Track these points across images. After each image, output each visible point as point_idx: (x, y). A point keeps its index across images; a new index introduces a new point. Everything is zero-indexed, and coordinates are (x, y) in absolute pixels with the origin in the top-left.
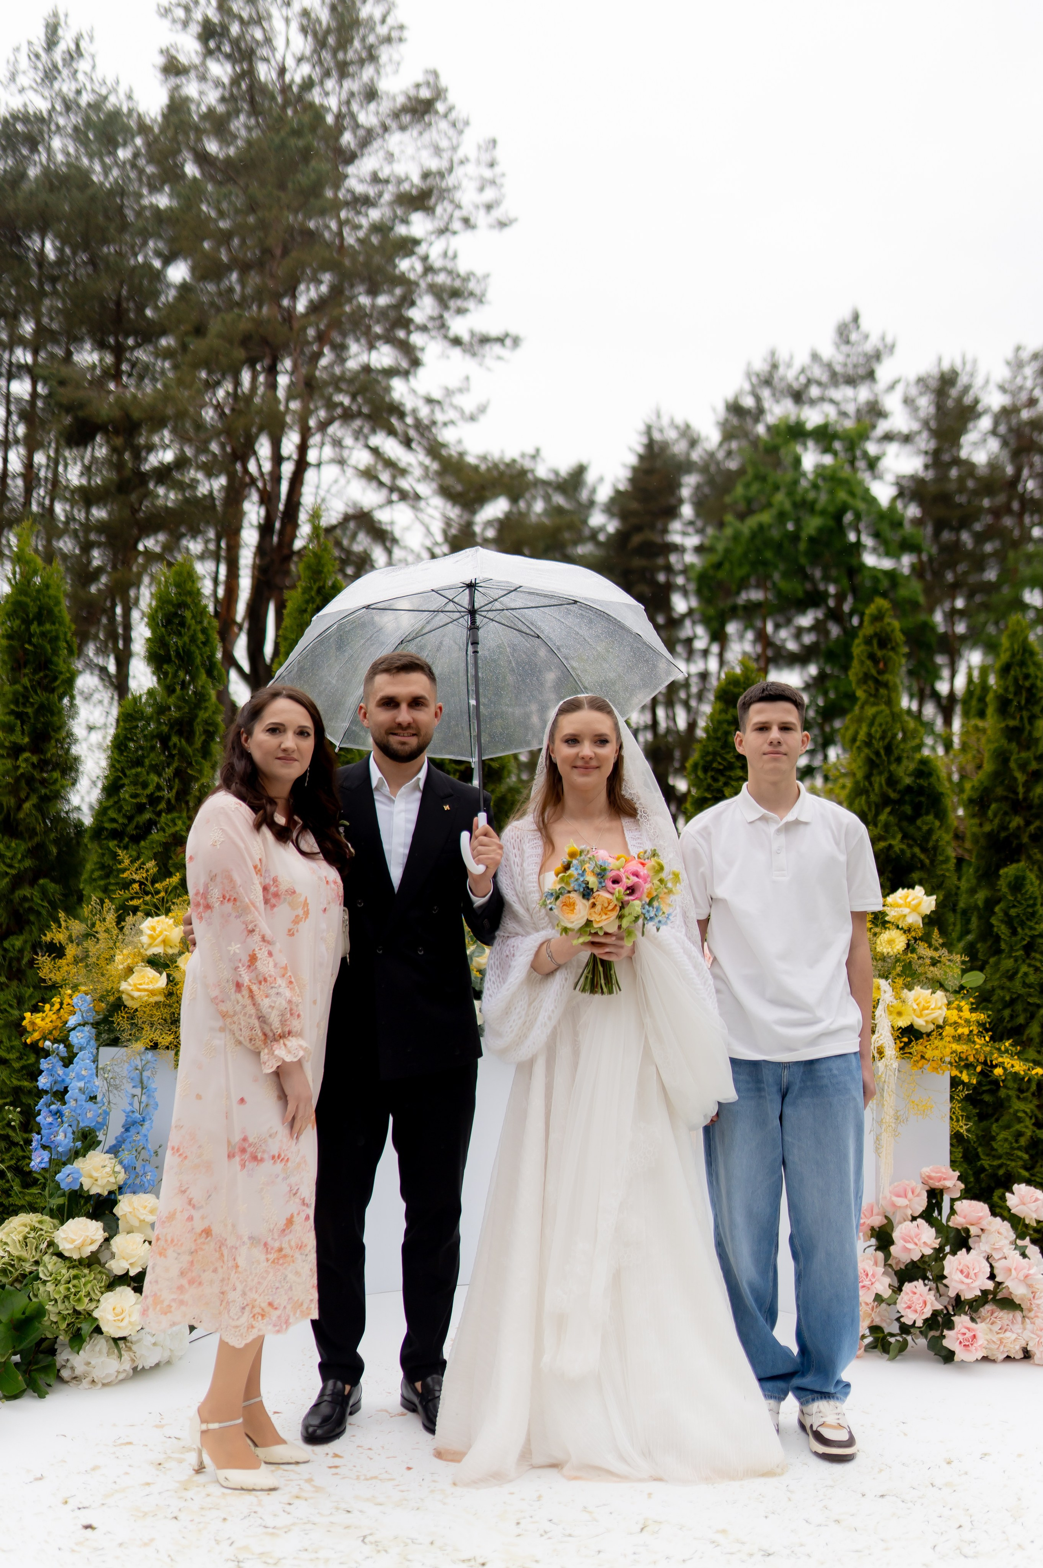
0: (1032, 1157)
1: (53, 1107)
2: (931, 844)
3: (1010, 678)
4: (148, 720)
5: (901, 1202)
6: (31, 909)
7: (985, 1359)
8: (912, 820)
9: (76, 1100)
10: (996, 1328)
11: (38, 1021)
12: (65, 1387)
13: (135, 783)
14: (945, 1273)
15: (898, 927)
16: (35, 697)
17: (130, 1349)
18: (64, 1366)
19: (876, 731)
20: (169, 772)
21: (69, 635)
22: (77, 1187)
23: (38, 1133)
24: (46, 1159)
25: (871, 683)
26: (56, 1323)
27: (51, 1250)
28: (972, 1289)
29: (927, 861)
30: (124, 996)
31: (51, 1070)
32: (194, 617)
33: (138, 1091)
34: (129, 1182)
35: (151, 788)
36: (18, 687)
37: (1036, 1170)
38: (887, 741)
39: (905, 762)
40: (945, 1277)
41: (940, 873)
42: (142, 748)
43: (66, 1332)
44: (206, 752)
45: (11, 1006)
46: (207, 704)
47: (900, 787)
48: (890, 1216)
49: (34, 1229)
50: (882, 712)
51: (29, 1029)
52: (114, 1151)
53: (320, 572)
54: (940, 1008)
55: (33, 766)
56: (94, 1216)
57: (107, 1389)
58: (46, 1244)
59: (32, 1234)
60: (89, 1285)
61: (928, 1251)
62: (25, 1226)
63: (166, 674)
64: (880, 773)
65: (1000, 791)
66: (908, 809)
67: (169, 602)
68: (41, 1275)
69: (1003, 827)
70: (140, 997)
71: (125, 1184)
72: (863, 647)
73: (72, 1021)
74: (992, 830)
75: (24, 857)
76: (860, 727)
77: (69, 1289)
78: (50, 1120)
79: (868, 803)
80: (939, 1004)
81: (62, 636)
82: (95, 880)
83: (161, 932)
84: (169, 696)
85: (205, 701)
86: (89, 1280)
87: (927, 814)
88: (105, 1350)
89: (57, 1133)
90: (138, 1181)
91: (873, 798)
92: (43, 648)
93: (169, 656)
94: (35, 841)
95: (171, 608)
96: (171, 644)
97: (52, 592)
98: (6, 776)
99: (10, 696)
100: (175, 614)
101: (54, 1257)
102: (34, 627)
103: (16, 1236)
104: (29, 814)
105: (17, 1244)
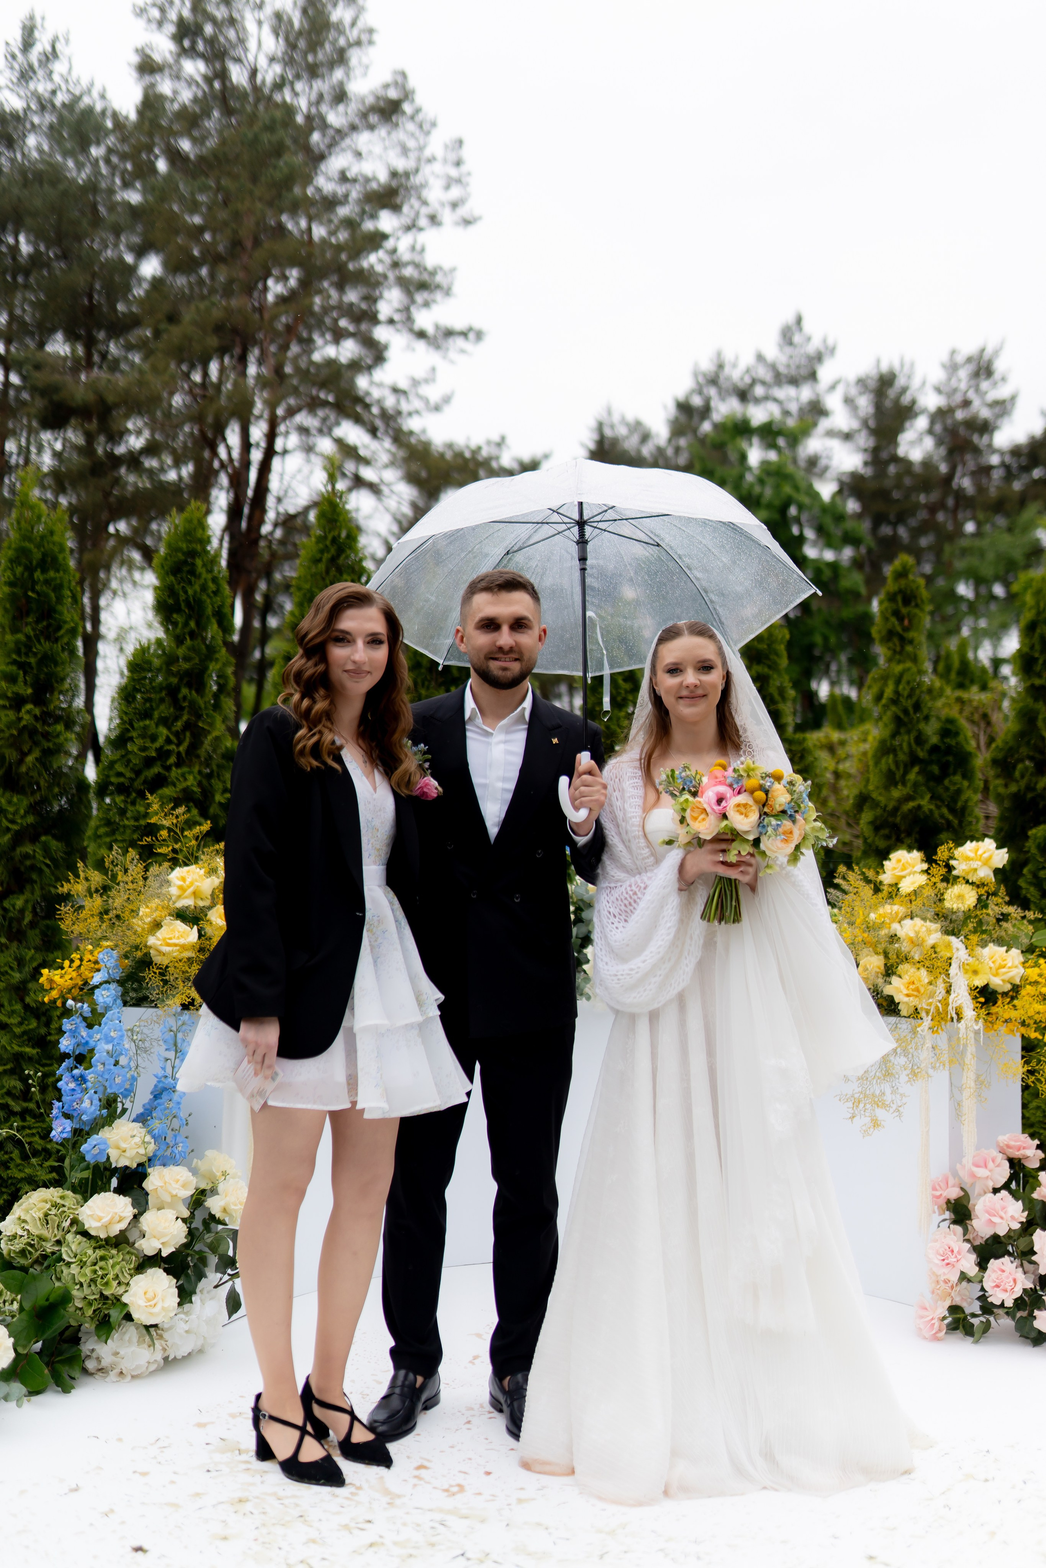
1: (76, 1072)
2: (959, 804)
3: (1037, 635)
4: (159, 670)
5: (981, 1172)
6: (33, 868)
8: (939, 780)
9: (104, 1064)
11: (57, 978)
12: (89, 1379)
13: (143, 736)
14: (1036, 1249)
15: (967, 882)
16: (38, 646)
18: (88, 1357)
19: (904, 689)
20: (179, 725)
21: (73, 584)
22: (103, 1160)
23: (59, 1100)
24: (68, 1129)
25: (896, 640)
26: (81, 1309)
27: (74, 1229)
29: (956, 822)
30: (153, 952)
31: (75, 1032)
32: (204, 565)
33: (171, 1055)
34: (159, 1153)
35: (160, 741)
36: (20, 636)
38: (914, 699)
39: (933, 721)
40: (1036, 1254)
42: (149, 700)
43: (92, 1319)
44: (217, 707)
45: (11, 968)
46: (217, 656)
47: (928, 746)
48: (968, 1188)
49: (55, 1205)
50: (909, 669)
51: (47, 986)
52: (142, 1119)
53: (336, 521)
54: (1018, 967)
55: (36, 718)
56: (120, 1191)
57: (137, 1382)
58: (69, 1221)
59: (54, 1211)
60: (118, 1267)
61: (1016, 1226)
62: (46, 1202)
63: (175, 624)
64: (909, 732)
65: (1024, 751)
66: (935, 769)
67: (178, 550)
68: (65, 1256)
69: (1030, 788)
70: (169, 953)
71: (155, 1155)
72: (885, 604)
73: (97, 978)
74: (1019, 791)
75: (27, 812)
76: (885, 684)
77: (95, 1272)
78: (72, 1085)
79: (897, 763)
80: (1016, 963)
81: (66, 584)
82: (100, 837)
83: (192, 883)
84: (178, 647)
85: (215, 652)
86: (118, 1261)
87: (954, 773)
88: (135, 1339)
89: (81, 1101)
90: (168, 1153)
91: (902, 757)
92: (46, 595)
93: (180, 605)
94: (38, 797)
95: (181, 556)
96: (181, 593)
97: (56, 538)
98: (9, 727)
99: (12, 645)
100: (185, 562)
101: (78, 1236)
102: (38, 575)
103: (35, 1214)
104: (32, 768)
105: (37, 1222)
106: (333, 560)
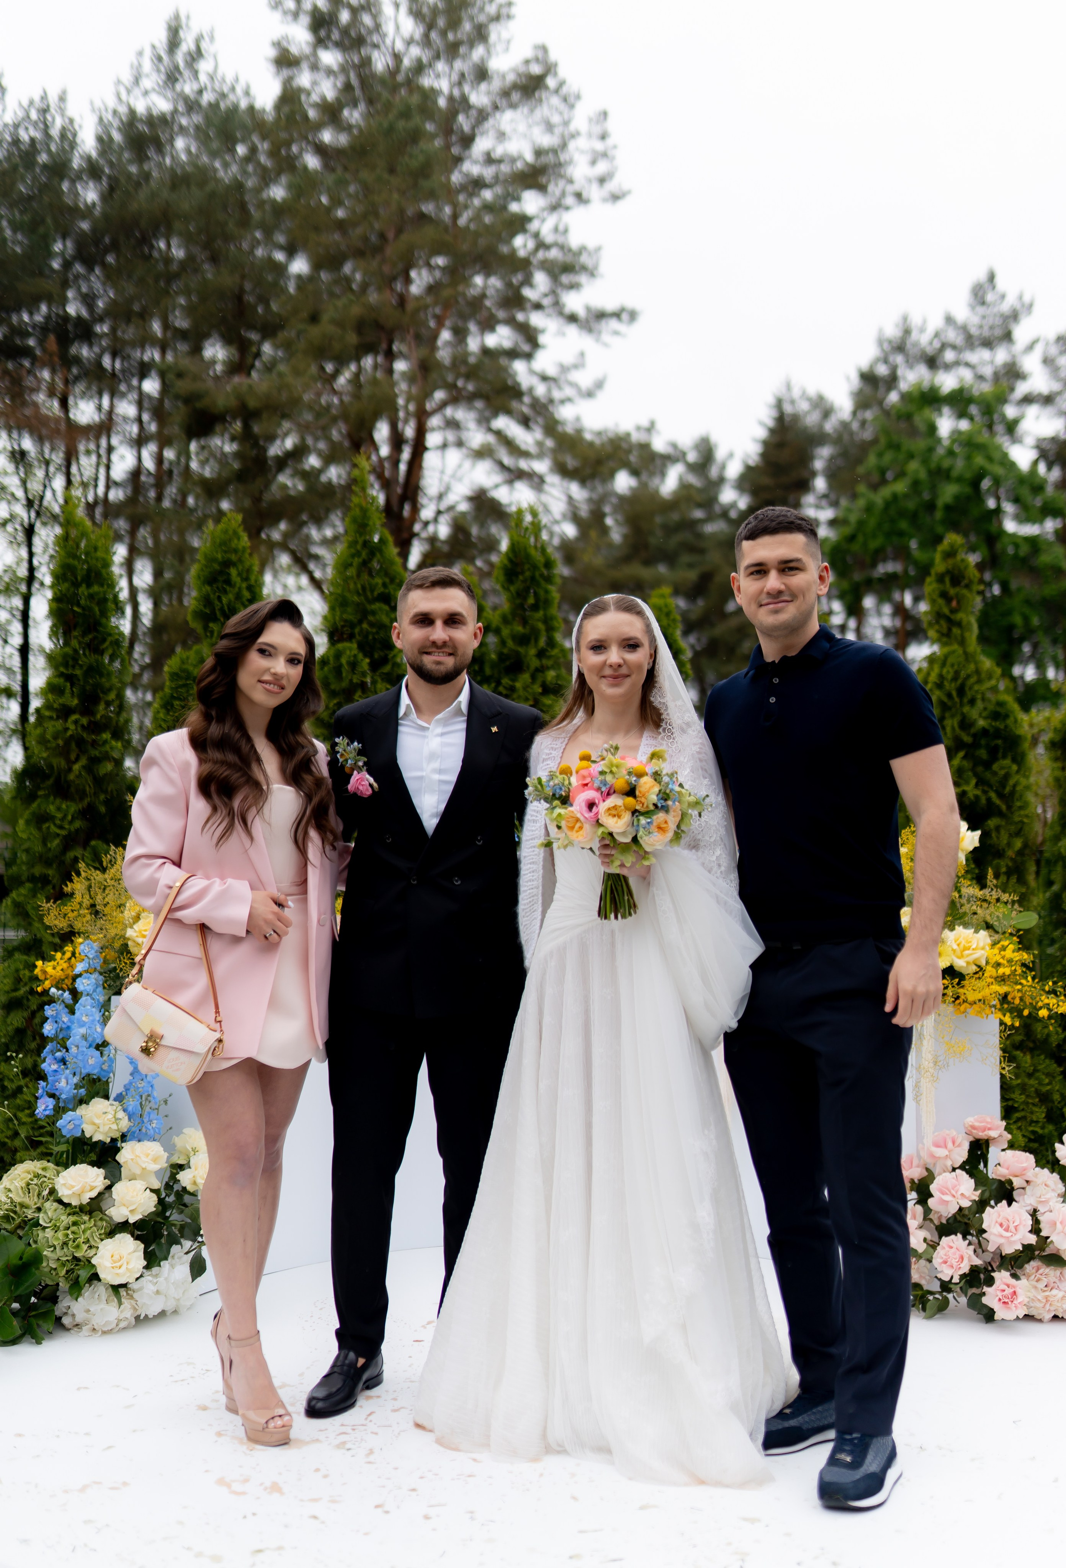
1: (58, 1054)
2: (1008, 789)
5: (941, 1152)
7: (1028, 1317)
8: (988, 765)
9: (77, 1046)
10: (1041, 1285)
11: (49, 970)
12: (65, 1334)
14: (984, 1226)
16: (85, 659)
17: (132, 1297)
18: (66, 1314)
19: (949, 673)
22: (79, 1134)
23: (44, 1080)
24: (51, 1107)
25: (943, 623)
26: (55, 1269)
27: (52, 1197)
28: (1011, 1243)
29: (1004, 807)
30: (130, 943)
31: (57, 1017)
32: (239, 574)
34: (134, 1129)
36: (67, 650)
38: (959, 682)
39: (980, 704)
40: (984, 1231)
41: (1017, 819)
43: (66, 1279)
47: (973, 731)
48: (931, 1167)
49: (38, 1176)
50: (954, 652)
51: (41, 977)
52: (120, 1098)
53: (367, 526)
54: (983, 948)
55: (84, 727)
56: (96, 1163)
57: (108, 1337)
58: (47, 1190)
59: (35, 1181)
60: (89, 1232)
61: (966, 1204)
62: (29, 1173)
64: (953, 716)
66: (983, 753)
67: (216, 560)
68: (41, 1222)
71: (128, 1131)
72: (935, 585)
73: (80, 968)
75: (74, 818)
76: (931, 668)
77: (67, 1235)
78: (54, 1067)
80: (981, 944)
81: (111, 598)
86: (89, 1226)
87: (1004, 757)
88: (104, 1297)
89: (61, 1080)
90: (143, 1129)
92: (90, 609)
93: (215, 614)
94: (86, 802)
95: (216, 567)
96: (216, 602)
97: (102, 555)
98: (55, 738)
99: (60, 659)
100: (221, 572)
101: (55, 1204)
102: (83, 590)
103: (19, 1184)
104: (79, 776)
105: (20, 1191)
106: (365, 563)
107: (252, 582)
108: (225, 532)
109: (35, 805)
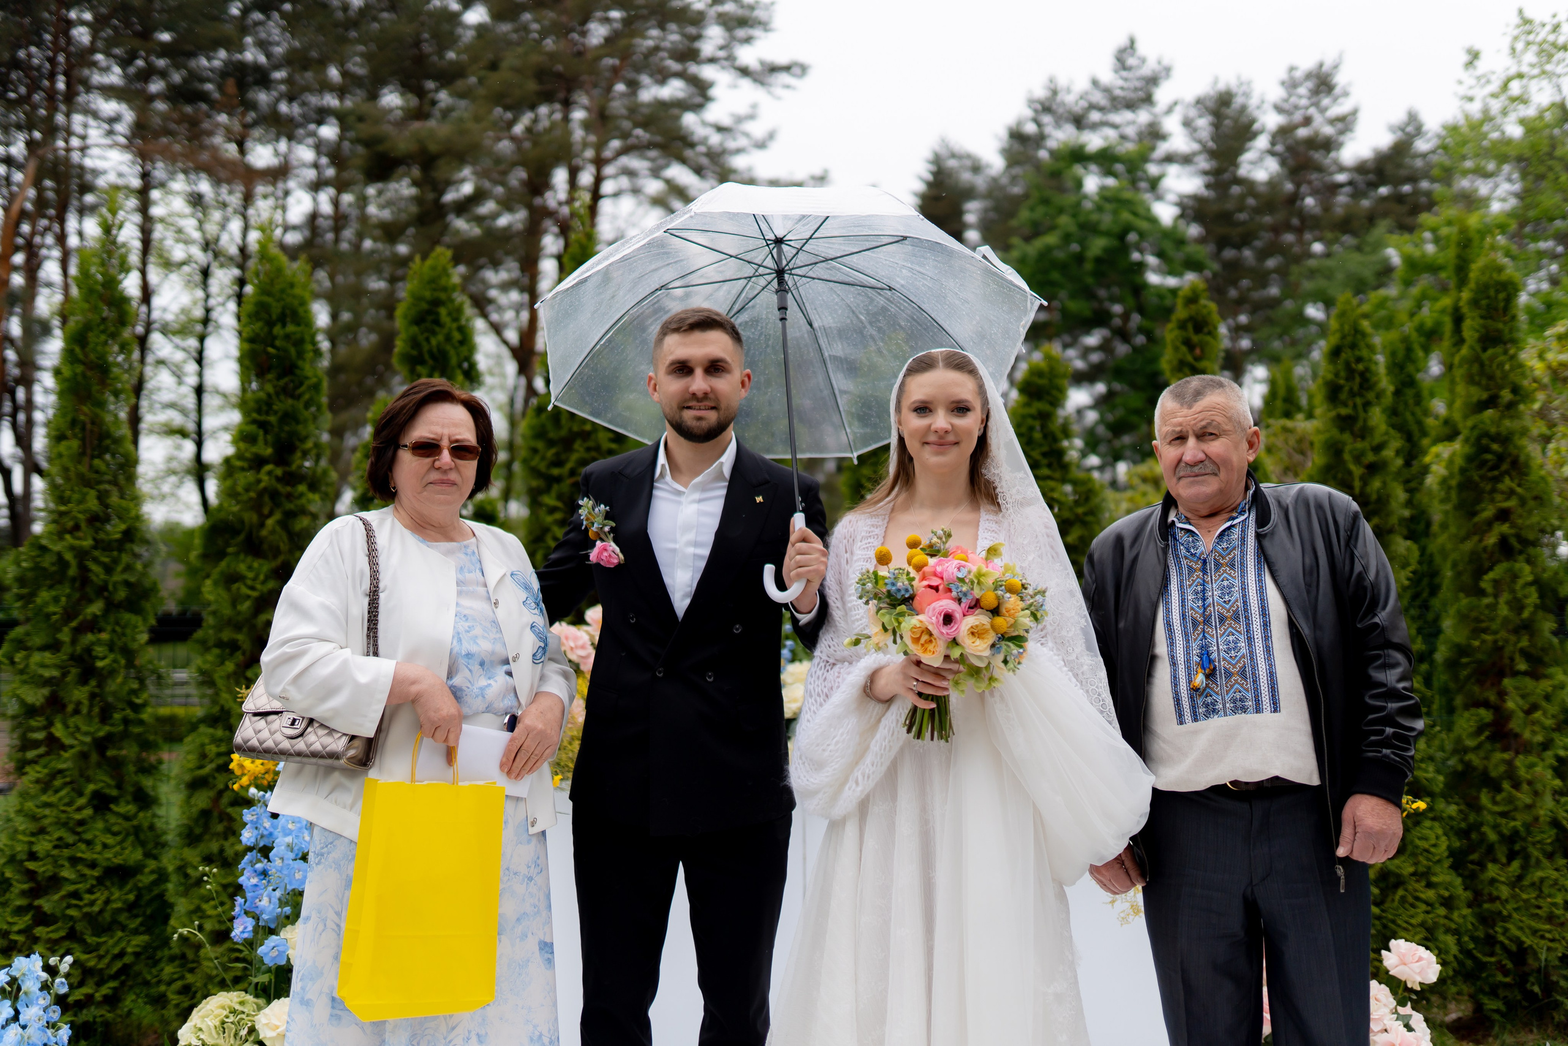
0: (1382, 890)
1: (259, 866)
3: (1341, 361)
9: (282, 859)
11: (247, 764)
16: (279, 404)
22: (283, 962)
23: (241, 896)
24: (250, 928)
27: (252, 1038)
31: (256, 823)
32: (449, 314)
36: (259, 394)
37: (1387, 905)
49: (234, 1012)
51: (238, 772)
55: (278, 479)
58: (246, 1030)
59: (232, 1019)
62: (223, 1008)
67: (422, 299)
72: (1177, 332)
75: (267, 578)
78: (254, 881)
81: (307, 338)
89: (262, 897)
92: (286, 351)
93: (422, 357)
94: (280, 561)
95: (424, 306)
96: (424, 345)
97: (297, 291)
98: (247, 490)
99: (252, 404)
100: (429, 312)
102: (277, 329)
103: (212, 1022)
104: (273, 532)
105: (214, 1032)
107: (463, 322)
108: (433, 268)
109: (223, 564)
